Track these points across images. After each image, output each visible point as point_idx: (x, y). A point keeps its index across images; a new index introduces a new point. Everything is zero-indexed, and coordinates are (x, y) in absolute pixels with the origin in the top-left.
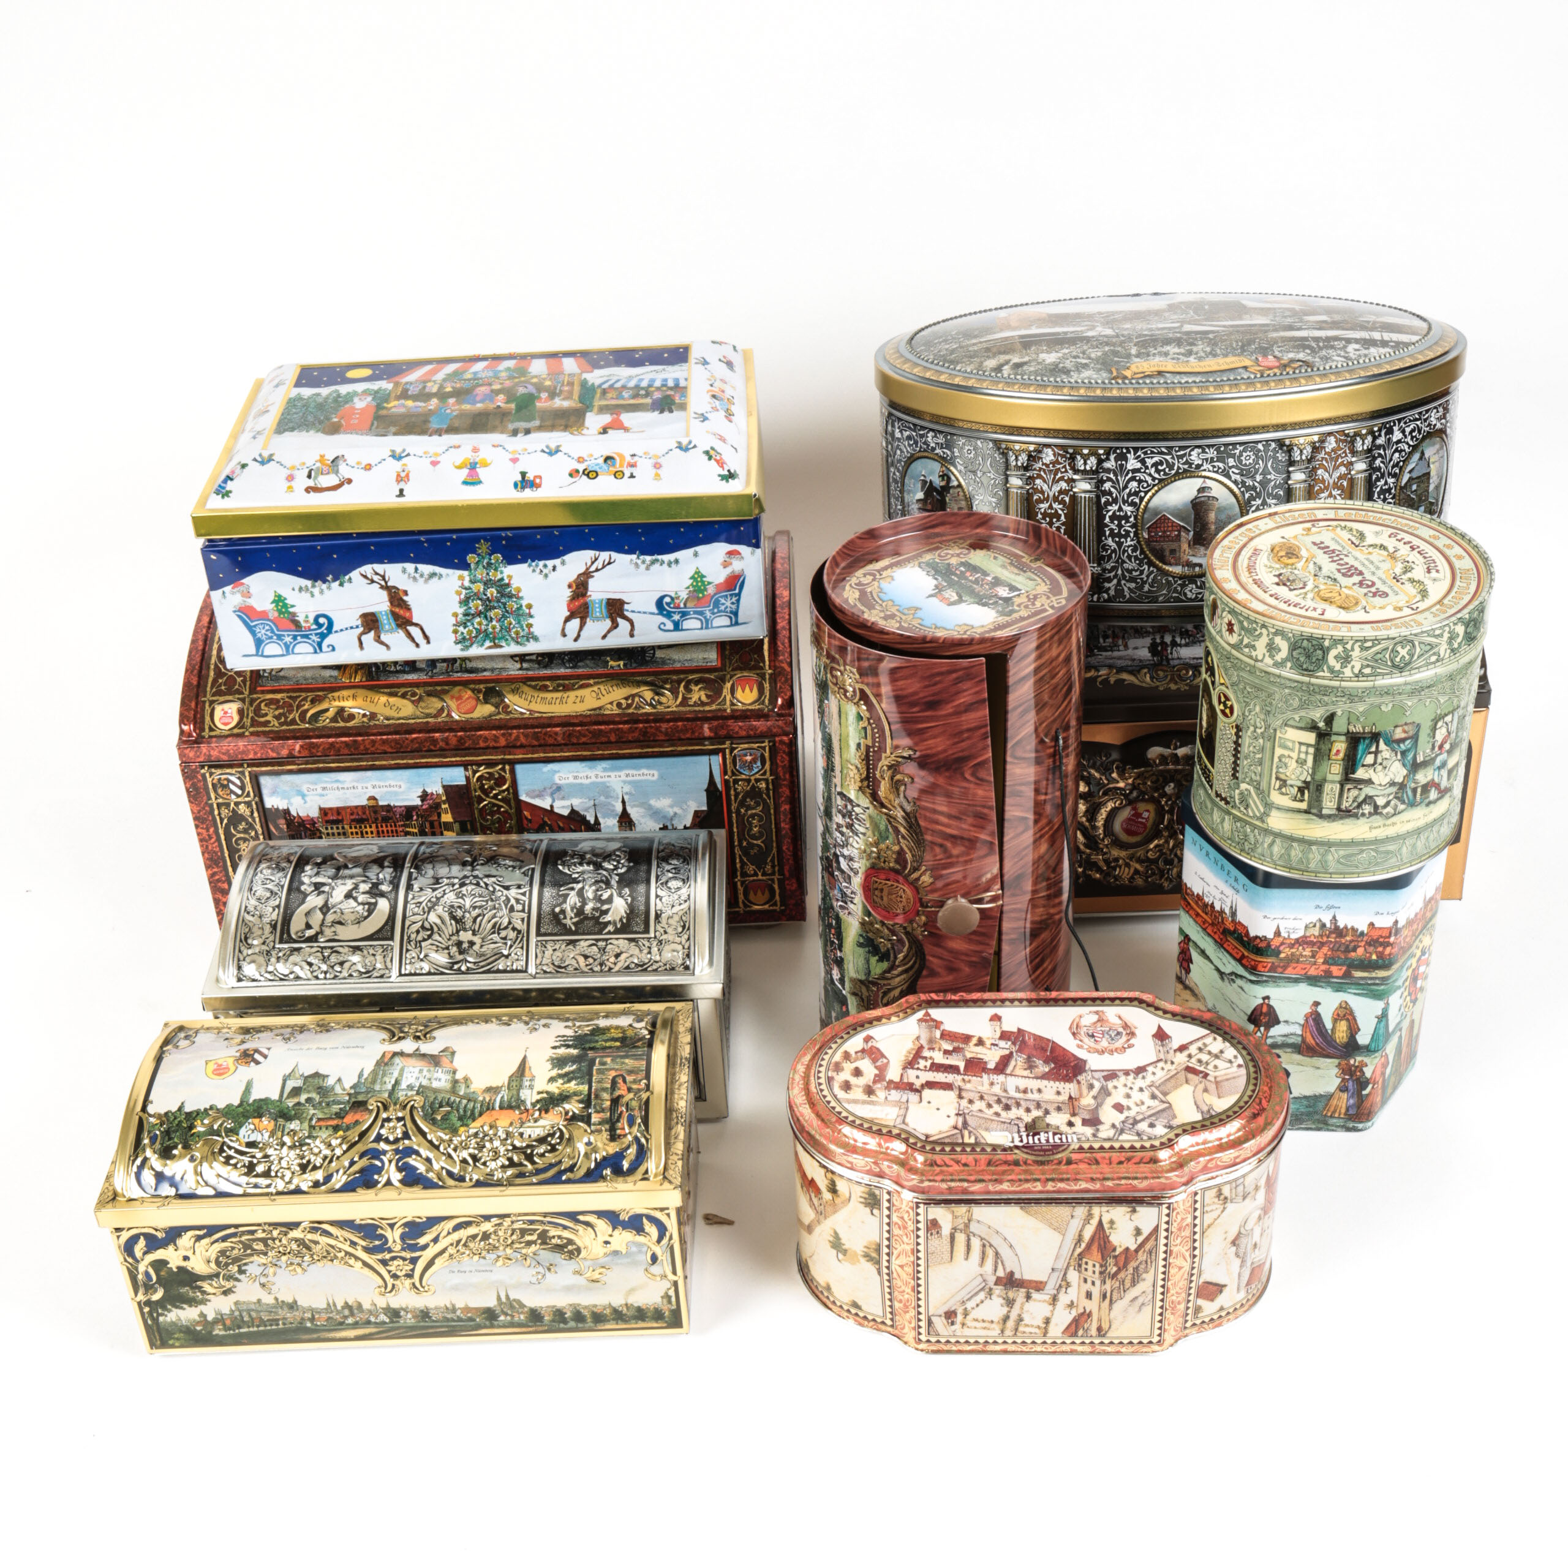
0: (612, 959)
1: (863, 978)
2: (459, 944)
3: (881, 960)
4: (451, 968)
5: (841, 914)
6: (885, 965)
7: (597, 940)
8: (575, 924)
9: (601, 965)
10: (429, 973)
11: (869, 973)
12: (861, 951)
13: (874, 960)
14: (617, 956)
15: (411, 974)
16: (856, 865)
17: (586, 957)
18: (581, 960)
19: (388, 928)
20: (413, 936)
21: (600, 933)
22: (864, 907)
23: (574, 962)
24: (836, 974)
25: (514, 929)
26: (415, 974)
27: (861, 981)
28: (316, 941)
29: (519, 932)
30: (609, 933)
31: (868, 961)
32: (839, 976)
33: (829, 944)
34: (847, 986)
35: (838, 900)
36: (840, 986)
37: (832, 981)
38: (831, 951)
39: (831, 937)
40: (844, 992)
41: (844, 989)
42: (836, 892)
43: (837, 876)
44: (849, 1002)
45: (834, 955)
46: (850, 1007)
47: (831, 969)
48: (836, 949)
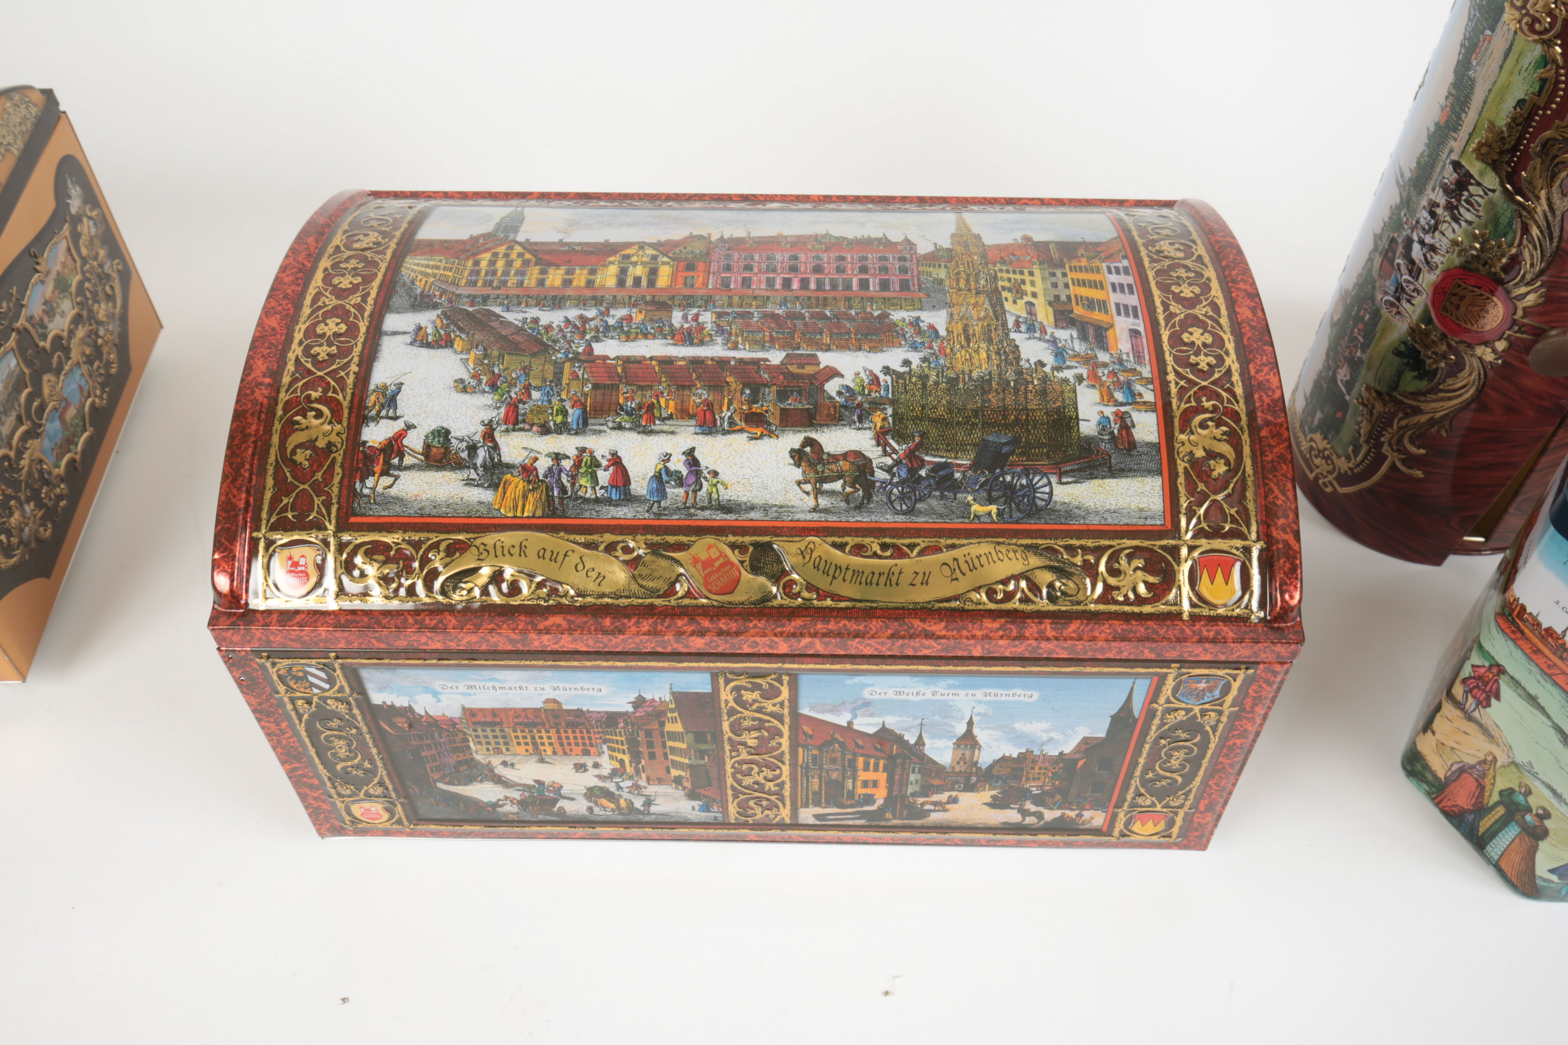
1: (1384, 390)
3: (1420, 377)
5: (1384, 311)
6: (1423, 385)
11: (1395, 386)
12: (1397, 360)
13: (1409, 375)
16: (1437, 259)
22: (1426, 311)
24: (1343, 374)
27: (1379, 393)
31: (1400, 374)
32: (1348, 378)
33: (1347, 338)
34: (1355, 392)
35: (1386, 293)
36: (1343, 389)
37: (1334, 379)
38: (1348, 347)
39: (1352, 332)
40: (1347, 397)
41: (1349, 394)
42: (1388, 283)
43: (1398, 264)
44: (1350, 410)
45: (1350, 353)
46: (1348, 416)
47: (1338, 367)
48: (1356, 347)
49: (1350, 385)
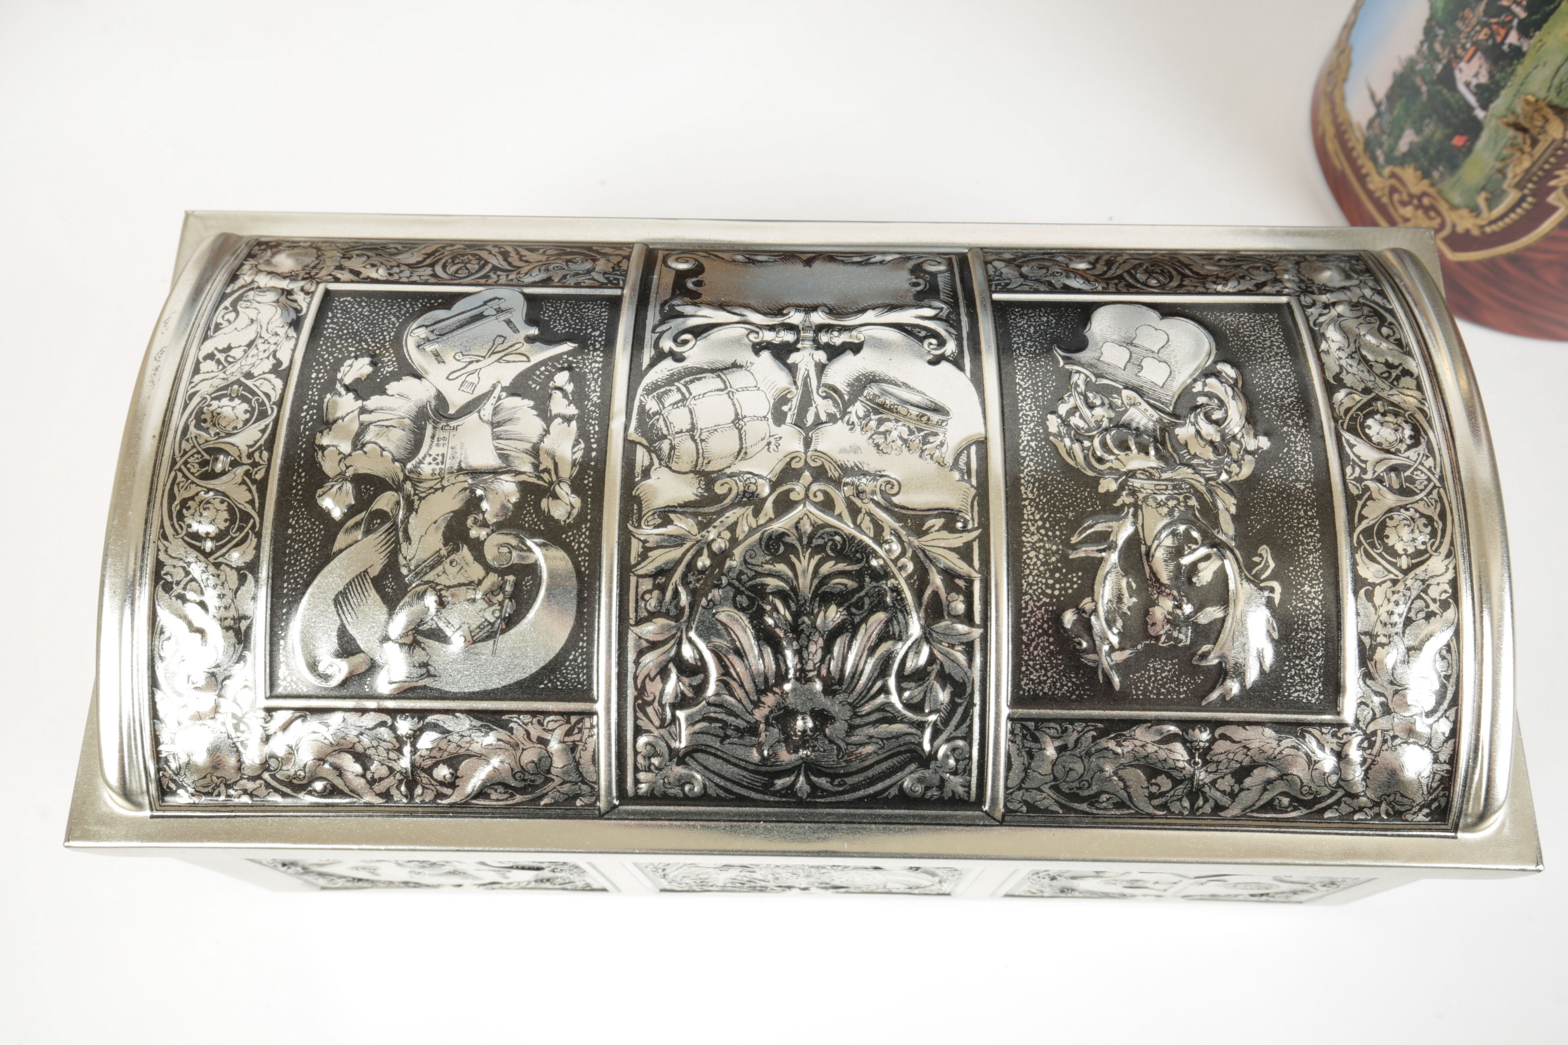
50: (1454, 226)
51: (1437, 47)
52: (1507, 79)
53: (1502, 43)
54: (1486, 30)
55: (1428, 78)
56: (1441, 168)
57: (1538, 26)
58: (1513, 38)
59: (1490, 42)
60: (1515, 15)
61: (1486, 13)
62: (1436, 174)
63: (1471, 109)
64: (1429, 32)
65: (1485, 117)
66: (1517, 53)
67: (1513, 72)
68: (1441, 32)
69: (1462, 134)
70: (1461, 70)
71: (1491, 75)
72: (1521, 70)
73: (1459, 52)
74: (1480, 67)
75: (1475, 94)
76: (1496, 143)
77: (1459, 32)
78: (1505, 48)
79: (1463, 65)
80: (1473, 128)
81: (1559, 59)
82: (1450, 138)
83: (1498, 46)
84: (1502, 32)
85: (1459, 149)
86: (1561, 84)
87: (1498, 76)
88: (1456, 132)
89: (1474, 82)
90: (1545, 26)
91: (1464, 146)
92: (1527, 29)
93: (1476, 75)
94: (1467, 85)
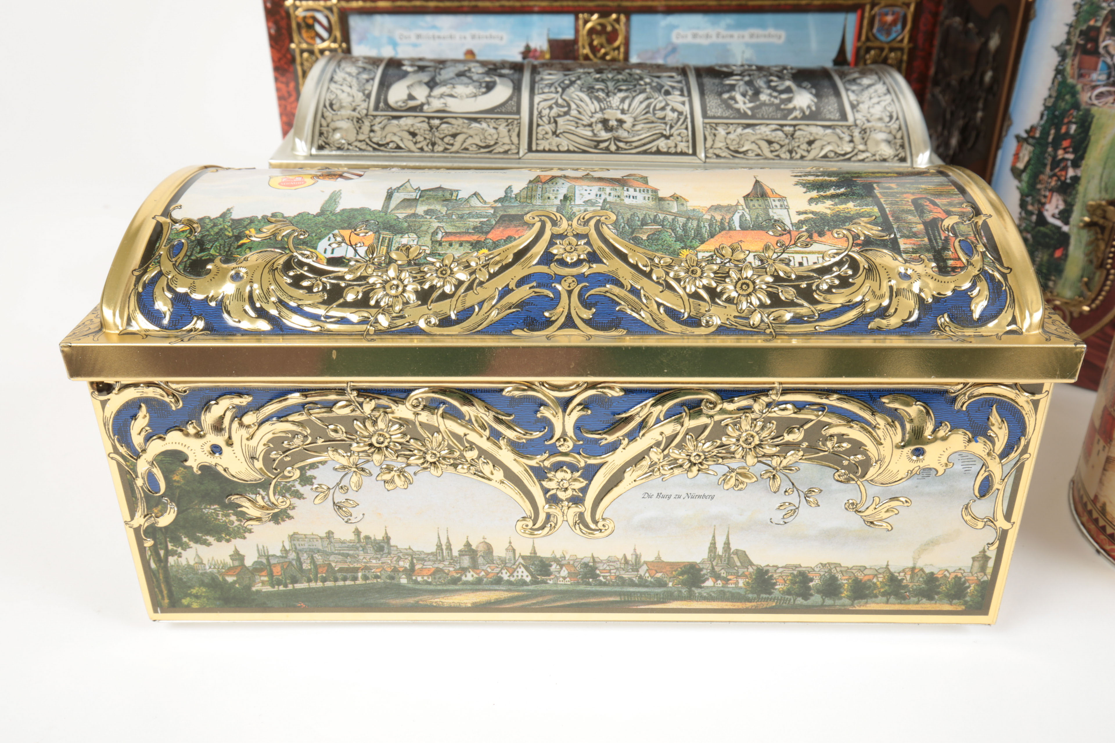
0: (805, 146)
2: (605, 122)
4: (596, 147)
7: (782, 126)
8: (751, 109)
9: (790, 152)
10: (568, 151)
14: (810, 143)
15: (544, 151)
17: (770, 142)
18: (764, 145)
19: (513, 103)
20: (545, 112)
21: (785, 118)
23: (754, 147)
24: (1053, 207)
25: (673, 110)
26: (550, 151)
28: (421, 110)
29: (681, 113)
30: (795, 118)
32: (1062, 206)
33: (1048, 169)
34: (1075, 217)
35: (1094, 88)
36: (1058, 223)
37: (1042, 220)
38: (1055, 175)
39: (1055, 157)
40: (1065, 229)
41: (1067, 223)
42: (1094, 76)
43: (1106, 47)
44: (1073, 241)
45: (1059, 179)
46: (1071, 248)
47: (1043, 204)
48: (1065, 169)
49: (1065, 215)
50: (1071, 313)
51: (1030, 208)
52: (1074, 199)
53: (1066, 179)
54: (1055, 178)
55: (1029, 228)
56: (1053, 278)
57: (1082, 158)
58: (1071, 173)
59: (1059, 183)
60: (1067, 160)
61: (1052, 169)
62: (1051, 284)
63: (1059, 228)
64: (1023, 205)
65: (1070, 229)
66: (1076, 179)
67: (1077, 193)
68: (1029, 199)
69: (1058, 248)
70: (1047, 210)
71: (1065, 201)
72: (1081, 188)
73: (1043, 200)
74: (1058, 200)
75: (1058, 219)
76: (1080, 242)
77: (1039, 190)
78: (1068, 181)
79: (1047, 207)
80: (1064, 239)
81: (1099, 170)
82: (1052, 255)
83: (1064, 183)
84: (1063, 173)
85: (1060, 258)
86: (1106, 184)
87: (1069, 200)
88: (1056, 248)
89: (1057, 211)
90: (1087, 156)
91: (1063, 255)
92: (1076, 164)
93: (1057, 207)
94: (1053, 216)
